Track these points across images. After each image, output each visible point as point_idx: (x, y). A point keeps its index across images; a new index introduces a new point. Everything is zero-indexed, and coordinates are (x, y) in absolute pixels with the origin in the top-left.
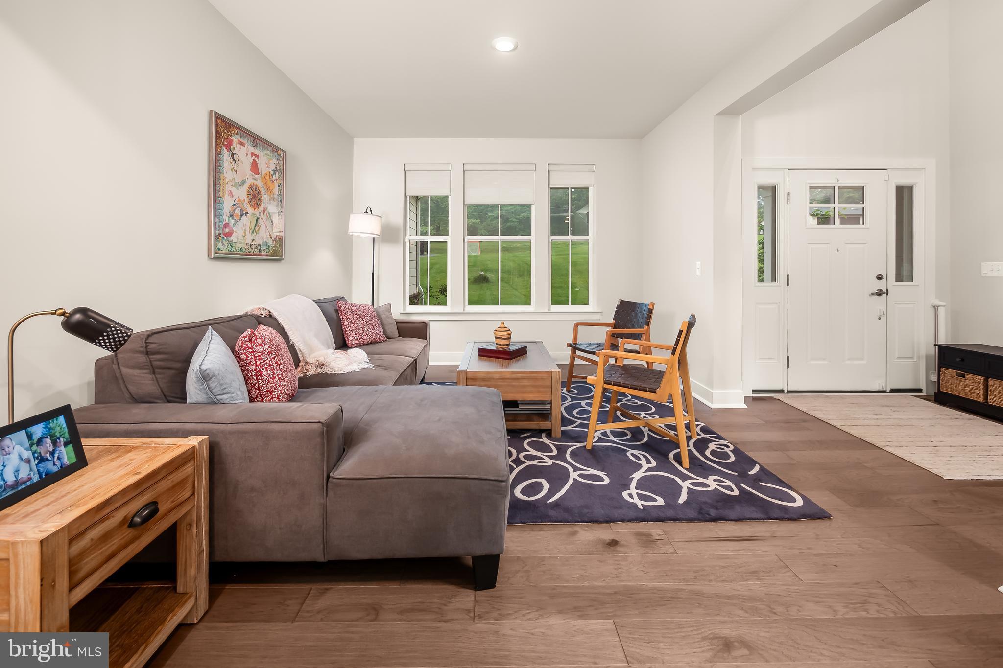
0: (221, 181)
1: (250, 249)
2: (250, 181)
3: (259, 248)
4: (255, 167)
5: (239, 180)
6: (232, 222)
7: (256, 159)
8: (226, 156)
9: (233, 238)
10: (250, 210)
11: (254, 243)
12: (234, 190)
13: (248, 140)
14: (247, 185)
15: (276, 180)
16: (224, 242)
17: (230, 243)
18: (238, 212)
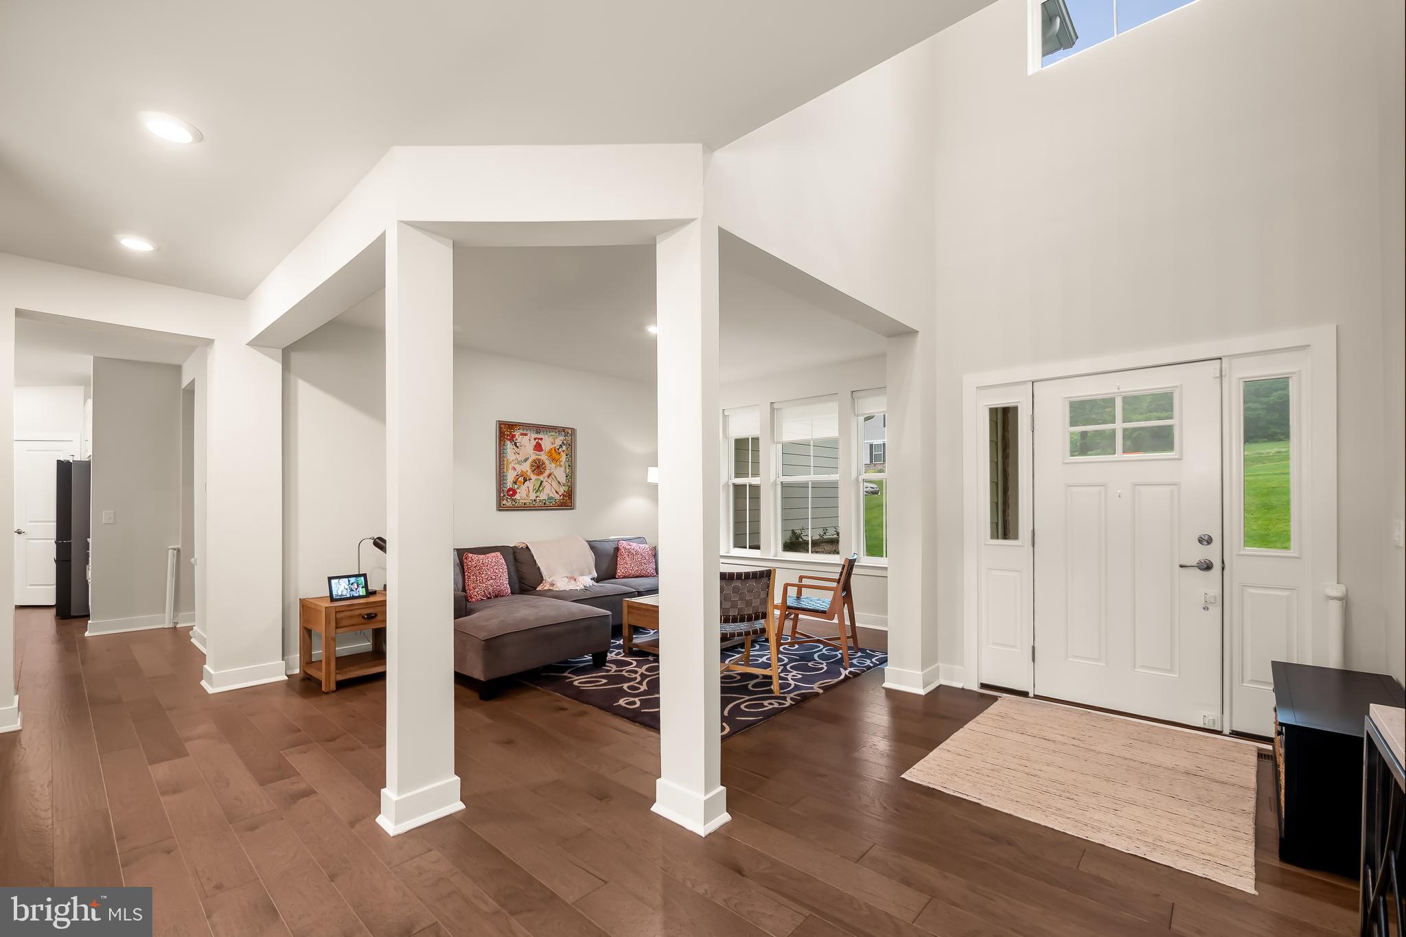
0: (505, 462)
1: (534, 503)
2: (533, 457)
3: (544, 501)
4: (538, 447)
5: (521, 458)
6: (516, 486)
7: (540, 441)
8: (509, 445)
9: (517, 497)
10: (533, 477)
11: (538, 498)
12: (517, 466)
13: (530, 430)
14: (529, 462)
15: (563, 451)
16: (509, 500)
17: (514, 500)
18: (521, 479)
